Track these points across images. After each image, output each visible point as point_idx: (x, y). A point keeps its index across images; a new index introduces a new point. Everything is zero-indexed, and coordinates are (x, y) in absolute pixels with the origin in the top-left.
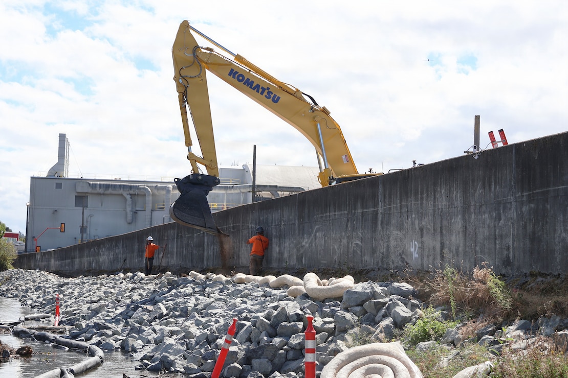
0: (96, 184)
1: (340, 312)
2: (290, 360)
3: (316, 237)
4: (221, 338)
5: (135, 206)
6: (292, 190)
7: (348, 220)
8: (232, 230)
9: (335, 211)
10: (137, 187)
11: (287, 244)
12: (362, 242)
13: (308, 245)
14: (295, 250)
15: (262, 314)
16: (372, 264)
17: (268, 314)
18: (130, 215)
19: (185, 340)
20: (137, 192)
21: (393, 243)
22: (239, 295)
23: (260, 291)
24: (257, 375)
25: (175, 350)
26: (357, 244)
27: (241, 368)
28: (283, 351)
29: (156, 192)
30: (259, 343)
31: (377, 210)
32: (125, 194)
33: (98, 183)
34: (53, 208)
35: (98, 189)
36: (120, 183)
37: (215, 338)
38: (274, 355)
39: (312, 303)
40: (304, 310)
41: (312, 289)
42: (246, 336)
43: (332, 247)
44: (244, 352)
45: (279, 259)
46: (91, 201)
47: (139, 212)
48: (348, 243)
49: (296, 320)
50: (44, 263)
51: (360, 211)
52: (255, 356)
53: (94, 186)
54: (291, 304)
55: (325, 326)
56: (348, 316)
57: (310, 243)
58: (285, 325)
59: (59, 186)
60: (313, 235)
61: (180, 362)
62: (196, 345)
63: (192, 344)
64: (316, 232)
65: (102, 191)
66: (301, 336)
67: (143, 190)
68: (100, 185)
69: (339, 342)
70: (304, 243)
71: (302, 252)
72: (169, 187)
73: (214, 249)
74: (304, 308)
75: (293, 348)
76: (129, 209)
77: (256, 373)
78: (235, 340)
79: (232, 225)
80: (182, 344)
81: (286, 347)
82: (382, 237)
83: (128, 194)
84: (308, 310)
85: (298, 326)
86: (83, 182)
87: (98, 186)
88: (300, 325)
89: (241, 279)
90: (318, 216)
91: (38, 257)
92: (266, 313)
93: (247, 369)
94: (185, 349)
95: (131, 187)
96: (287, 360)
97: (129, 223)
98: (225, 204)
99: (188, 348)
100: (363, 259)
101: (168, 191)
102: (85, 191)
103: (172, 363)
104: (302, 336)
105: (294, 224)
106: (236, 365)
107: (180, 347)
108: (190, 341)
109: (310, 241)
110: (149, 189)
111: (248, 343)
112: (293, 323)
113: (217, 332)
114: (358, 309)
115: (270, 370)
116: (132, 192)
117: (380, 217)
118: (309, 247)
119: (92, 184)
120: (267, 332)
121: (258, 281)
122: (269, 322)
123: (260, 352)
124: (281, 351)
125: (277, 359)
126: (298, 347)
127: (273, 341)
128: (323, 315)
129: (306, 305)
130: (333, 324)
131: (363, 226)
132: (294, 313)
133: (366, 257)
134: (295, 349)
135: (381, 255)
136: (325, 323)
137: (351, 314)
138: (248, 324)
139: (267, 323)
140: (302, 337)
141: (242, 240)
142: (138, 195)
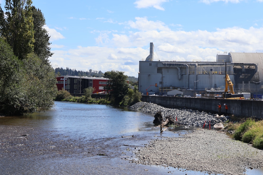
5: (182, 72)
6: (250, 65)
10: (183, 65)
18: (180, 77)
19: (201, 123)
20: (183, 66)
29: (191, 66)
32: (177, 68)
33: (167, 63)
34: (148, 74)
35: (166, 66)
36: (175, 63)
37: (205, 123)
46: (163, 70)
47: (183, 75)
53: (165, 64)
59: (150, 65)
65: (168, 67)
67: (185, 66)
68: (167, 64)
72: (196, 65)
76: (179, 74)
83: (179, 68)
86: (160, 63)
87: (166, 64)
95: (180, 65)
97: (180, 80)
98: (220, 72)
101: (196, 66)
102: (161, 67)
110: (188, 65)
116: (180, 67)
119: (164, 64)
142: (183, 68)
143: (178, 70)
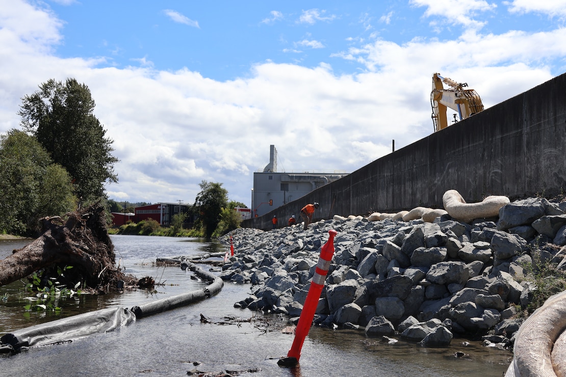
0: (293, 176)
1: (499, 233)
2: (430, 299)
3: (448, 174)
4: (337, 269)
7: (484, 150)
8: (371, 181)
9: (469, 144)
10: (319, 178)
11: (419, 185)
12: (501, 170)
13: (440, 183)
14: (427, 190)
15: (391, 238)
16: (516, 191)
17: (397, 237)
19: (298, 272)
20: (319, 180)
21: (544, 163)
22: (372, 229)
23: (393, 224)
24: (382, 321)
25: (284, 283)
26: (496, 173)
27: (360, 309)
28: (420, 287)
29: (331, 180)
30: (386, 275)
31: (521, 132)
32: (311, 182)
34: (267, 191)
35: (294, 179)
36: (308, 175)
37: (332, 268)
38: (408, 292)
39: (457, 224)
40: (447, 232)
41: (456, 208)
42: (370, 267)
43: (466, 181)
44: (363, 288)
45: (412, 200)
46: (290, 186)
48: (485, 173)
49: (436, 244)
50: (258, 224)
51: (499, 137)
52: (380, 293)
54: (428, 226)
55: (479, 253)
56: (512, 238)
57: (442, 181)
58: (422, 251)
59: (271, 178)
60: (445, 172)
61: (286, 299)
62: (309, 278)
63: (305, 276)
64: (449, 168)
65: (297, 180)
66: (444, 265)
67: (323, 179)
68: (296, 176)
69: (504, 275)
70: (436, 182)
71: (434, 190)
72: (339, 177)
73: (357, 200)
74: (447, 230)
75: (433, 282)
77: (380, 318)
78: (355, 272)
79: (371, 177)
80: (293, 277)
81: (424, 281)
82: (528, 159)
83: (313, 182)
84: (452, 232)
85: (440, 252)
86: (286, 175)
88: (444, 252)
89: (376, 217)
90: (450, 153)
91: (255, 221)
92: (395, 236)
93: (368, 311)
94: (297, 283)
95: (315, 177)
96: (425, 299)
99: (300, 282)
100: (504, 187)
102: (287, 180)
103: (276, 301)
104: (447, 265)
105: (426, 165)
106: (354, 305)
107: (291, 280)
108: (303, 273)
109: (442, 178)
110: (326, 178)
111: (371, 276)
112: (433, 248)
113: (334, 262)
114: (525, 229)
115: (401, 314)
116: (315, 180)
117: (525, 138)
118: (442, 184)
119: (291, 176)
120: (397, 260)
121: (391, 217)
122: (400, 248)
123: (387, 288)
124: (419, 287)
125: (412, 298)
126: (441, 281)
127: (405, 273)
128: (473, 239)
129: (448, 227)
130: (490, 250)
131: (503, 153)
132: (433, 236)
133: (507, 185)
134: (438, 284)
135: (527, 179)
136: (478, 248)
137: (517, 236)
138: (372, 250)
139: (398, 249)
140: (447, 268)
141: (379, 188)
142: (319, 182)
143: (312, 185)
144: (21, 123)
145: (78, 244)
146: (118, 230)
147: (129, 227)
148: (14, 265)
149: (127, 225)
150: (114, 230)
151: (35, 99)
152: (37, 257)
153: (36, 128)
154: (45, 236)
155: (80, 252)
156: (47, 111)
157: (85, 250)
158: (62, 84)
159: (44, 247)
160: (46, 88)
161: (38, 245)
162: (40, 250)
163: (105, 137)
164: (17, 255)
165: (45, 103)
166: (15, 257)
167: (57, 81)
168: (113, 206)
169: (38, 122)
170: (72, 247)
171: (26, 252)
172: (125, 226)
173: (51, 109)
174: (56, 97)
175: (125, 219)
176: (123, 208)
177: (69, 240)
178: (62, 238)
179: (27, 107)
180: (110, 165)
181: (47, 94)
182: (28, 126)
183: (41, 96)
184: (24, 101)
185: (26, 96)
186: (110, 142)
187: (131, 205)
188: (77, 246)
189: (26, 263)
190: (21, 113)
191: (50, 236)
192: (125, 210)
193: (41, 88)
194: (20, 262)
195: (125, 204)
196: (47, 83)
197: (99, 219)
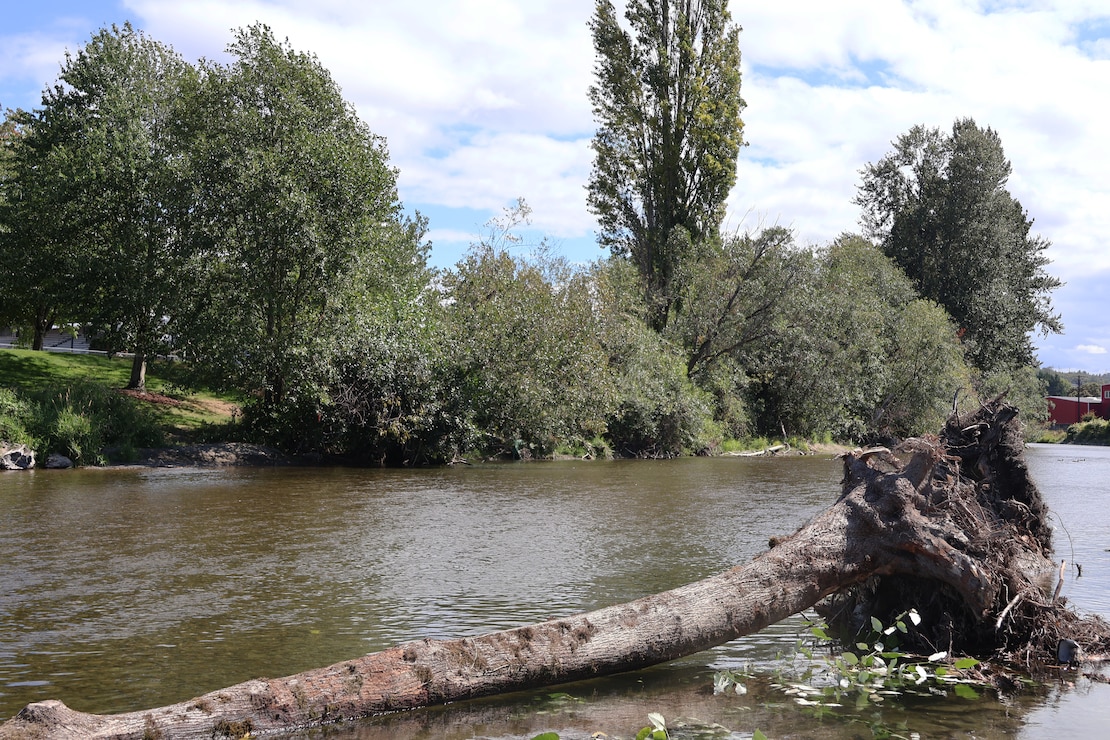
144: (861, 220)
145: (937, 527)
146: (1064, 433)
147: (1089, 427)
148: (768, 583)
149: (1085, 424)
150: (1055, 433)
151: (886, 171)
152: (829, 558)
153: (888, 228)
154: (849, 503)
155: (945, 549)
156: (909, 190)
157: (959, 545)
158: (940, 133)
159: (849, 533)
160: (907, 144)
161: (831, 527)
162: (837, 541)
163: (1032, 235)
164: (777, 553)
165: (905, 176)
166: (772, 560)
167: (929, 128)
168: (1053, 384)
169: (892, 216)
170: (923, 535)
171: (800, 545)
172: (1079, 427)
173: (916, 187)
174: (926, 161)
175: (1078, 412)
176: (1075, 386)
177: (913, 515)
178: (895, 510)
179: (870, 187)
180: (1043, 294)
181: (908, 158)
182: (873, 225)
183: (897, 163)
184: (864, 176)
185: (868, 165)
186: (1043, 246)
187: (1093, 378)
188: (935, 533)
189: (801, 577)
190: (858, 199)
191: (861, 502)
192: (1079, 390)
193: (896, 146)
194: (785, 575)
195: (1078, 378)
196: (908, 134)
197: (1004, 438)
